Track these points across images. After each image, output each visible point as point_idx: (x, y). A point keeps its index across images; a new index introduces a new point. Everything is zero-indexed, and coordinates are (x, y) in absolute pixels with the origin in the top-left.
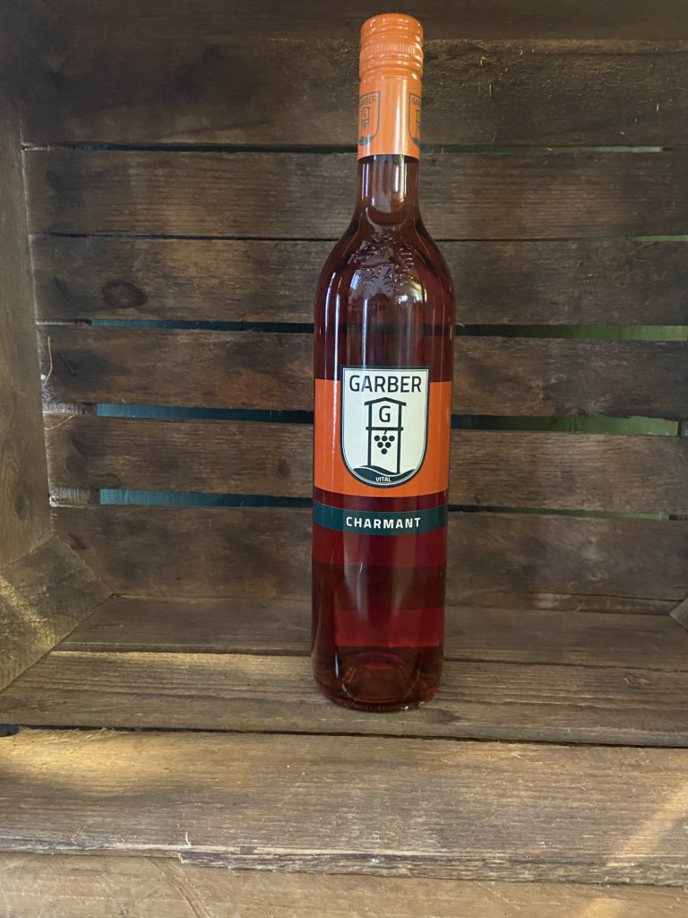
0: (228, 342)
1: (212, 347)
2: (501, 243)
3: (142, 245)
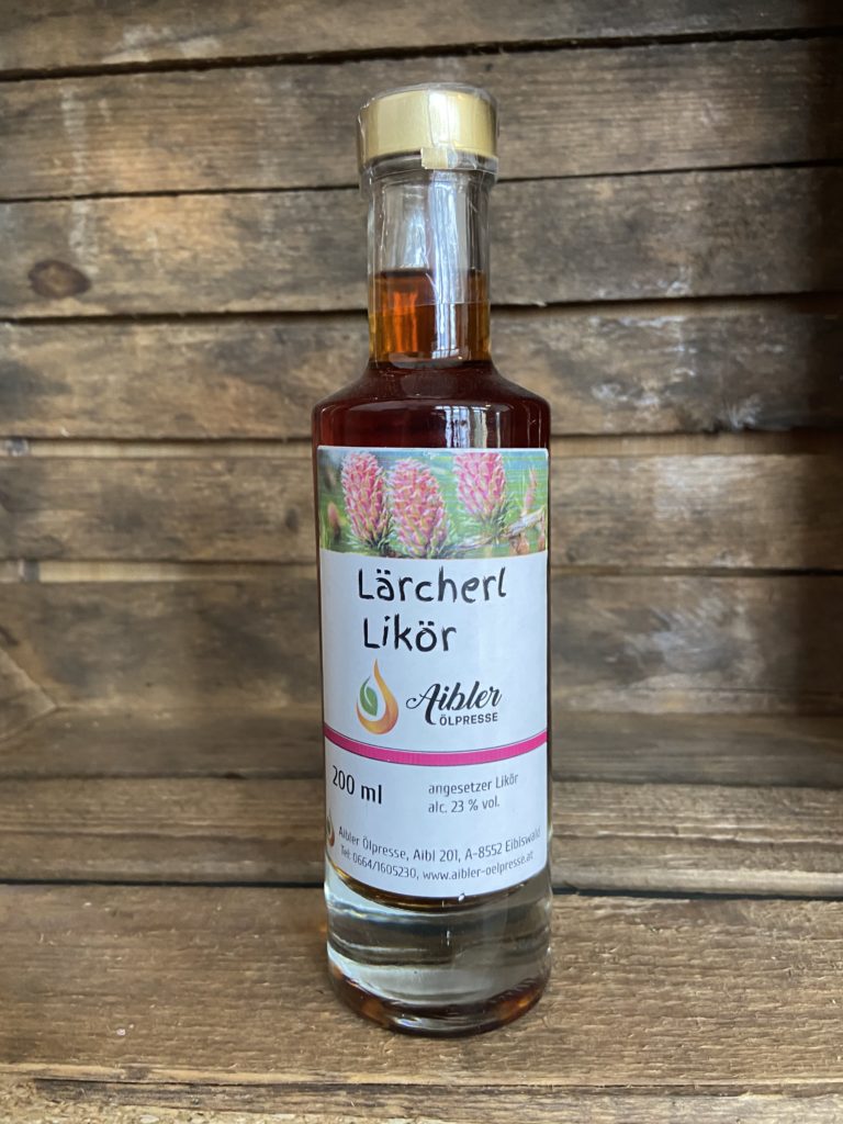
0: (206, 342)
1: (184, 350)
2: (591, 180)
3: (82, 208)
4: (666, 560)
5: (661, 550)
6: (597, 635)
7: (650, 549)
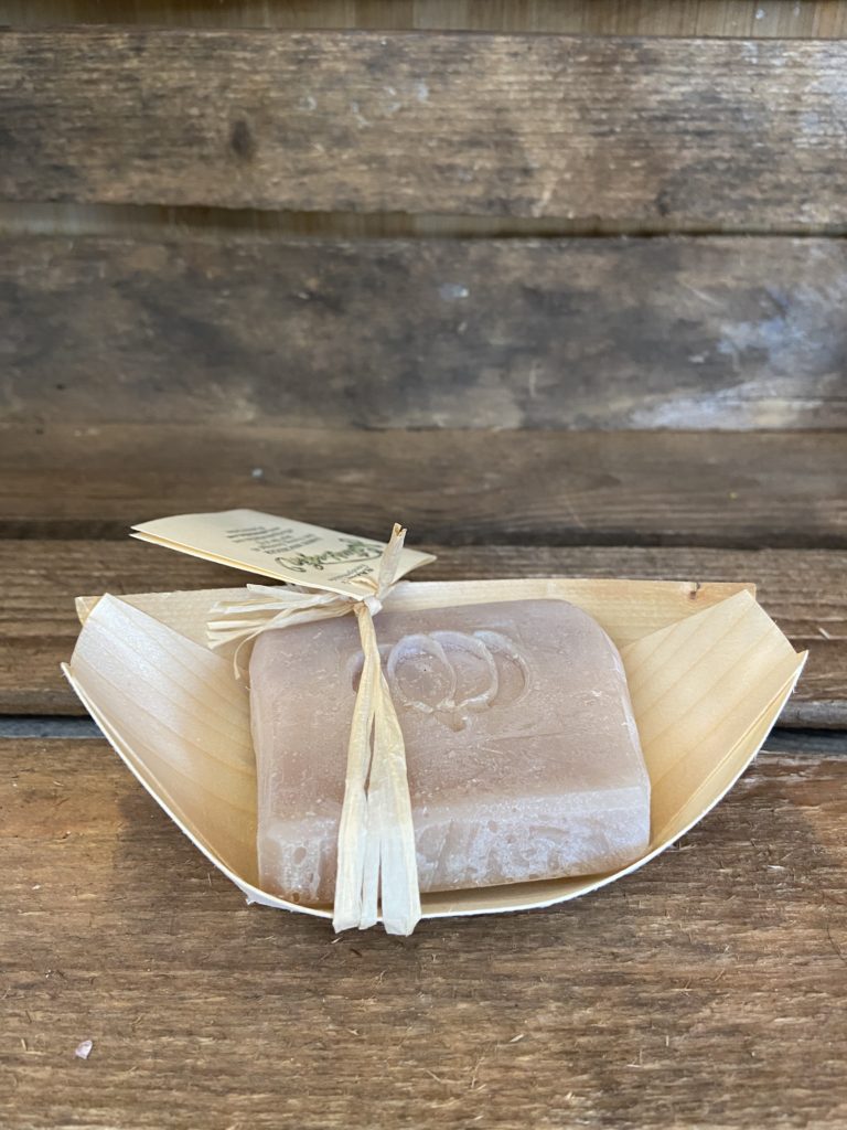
4: (801, 213)
5: (795, 197)
6: (683, 324)
7: (779, 195)
